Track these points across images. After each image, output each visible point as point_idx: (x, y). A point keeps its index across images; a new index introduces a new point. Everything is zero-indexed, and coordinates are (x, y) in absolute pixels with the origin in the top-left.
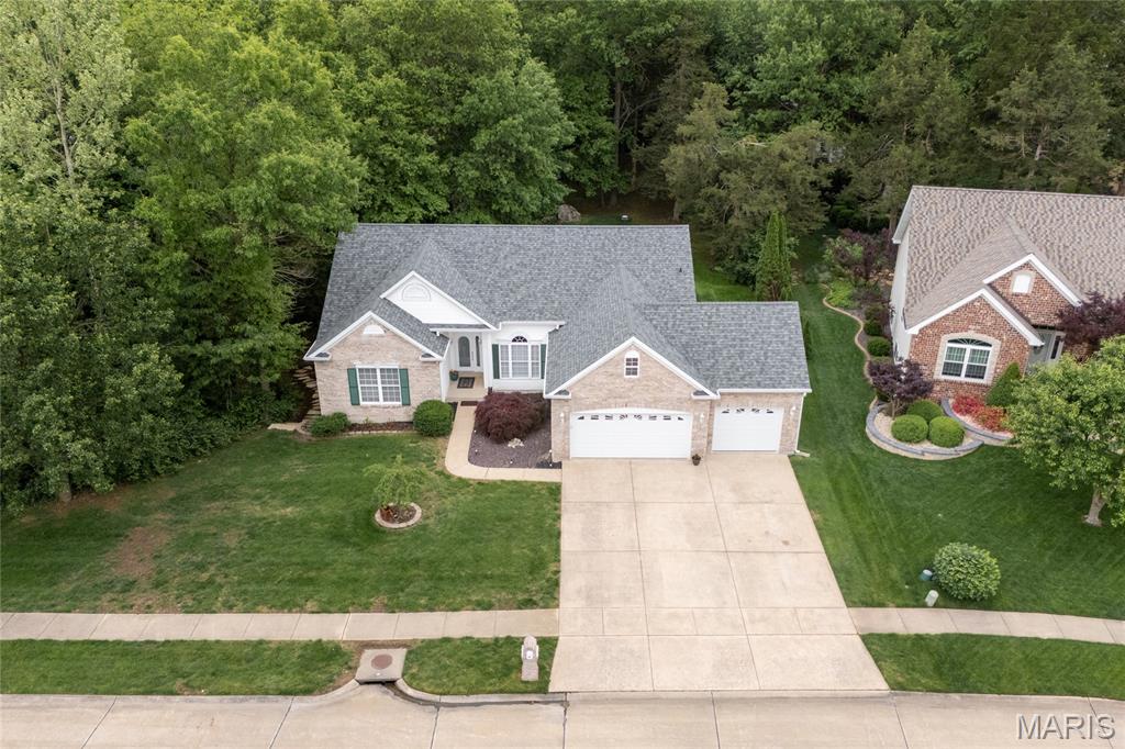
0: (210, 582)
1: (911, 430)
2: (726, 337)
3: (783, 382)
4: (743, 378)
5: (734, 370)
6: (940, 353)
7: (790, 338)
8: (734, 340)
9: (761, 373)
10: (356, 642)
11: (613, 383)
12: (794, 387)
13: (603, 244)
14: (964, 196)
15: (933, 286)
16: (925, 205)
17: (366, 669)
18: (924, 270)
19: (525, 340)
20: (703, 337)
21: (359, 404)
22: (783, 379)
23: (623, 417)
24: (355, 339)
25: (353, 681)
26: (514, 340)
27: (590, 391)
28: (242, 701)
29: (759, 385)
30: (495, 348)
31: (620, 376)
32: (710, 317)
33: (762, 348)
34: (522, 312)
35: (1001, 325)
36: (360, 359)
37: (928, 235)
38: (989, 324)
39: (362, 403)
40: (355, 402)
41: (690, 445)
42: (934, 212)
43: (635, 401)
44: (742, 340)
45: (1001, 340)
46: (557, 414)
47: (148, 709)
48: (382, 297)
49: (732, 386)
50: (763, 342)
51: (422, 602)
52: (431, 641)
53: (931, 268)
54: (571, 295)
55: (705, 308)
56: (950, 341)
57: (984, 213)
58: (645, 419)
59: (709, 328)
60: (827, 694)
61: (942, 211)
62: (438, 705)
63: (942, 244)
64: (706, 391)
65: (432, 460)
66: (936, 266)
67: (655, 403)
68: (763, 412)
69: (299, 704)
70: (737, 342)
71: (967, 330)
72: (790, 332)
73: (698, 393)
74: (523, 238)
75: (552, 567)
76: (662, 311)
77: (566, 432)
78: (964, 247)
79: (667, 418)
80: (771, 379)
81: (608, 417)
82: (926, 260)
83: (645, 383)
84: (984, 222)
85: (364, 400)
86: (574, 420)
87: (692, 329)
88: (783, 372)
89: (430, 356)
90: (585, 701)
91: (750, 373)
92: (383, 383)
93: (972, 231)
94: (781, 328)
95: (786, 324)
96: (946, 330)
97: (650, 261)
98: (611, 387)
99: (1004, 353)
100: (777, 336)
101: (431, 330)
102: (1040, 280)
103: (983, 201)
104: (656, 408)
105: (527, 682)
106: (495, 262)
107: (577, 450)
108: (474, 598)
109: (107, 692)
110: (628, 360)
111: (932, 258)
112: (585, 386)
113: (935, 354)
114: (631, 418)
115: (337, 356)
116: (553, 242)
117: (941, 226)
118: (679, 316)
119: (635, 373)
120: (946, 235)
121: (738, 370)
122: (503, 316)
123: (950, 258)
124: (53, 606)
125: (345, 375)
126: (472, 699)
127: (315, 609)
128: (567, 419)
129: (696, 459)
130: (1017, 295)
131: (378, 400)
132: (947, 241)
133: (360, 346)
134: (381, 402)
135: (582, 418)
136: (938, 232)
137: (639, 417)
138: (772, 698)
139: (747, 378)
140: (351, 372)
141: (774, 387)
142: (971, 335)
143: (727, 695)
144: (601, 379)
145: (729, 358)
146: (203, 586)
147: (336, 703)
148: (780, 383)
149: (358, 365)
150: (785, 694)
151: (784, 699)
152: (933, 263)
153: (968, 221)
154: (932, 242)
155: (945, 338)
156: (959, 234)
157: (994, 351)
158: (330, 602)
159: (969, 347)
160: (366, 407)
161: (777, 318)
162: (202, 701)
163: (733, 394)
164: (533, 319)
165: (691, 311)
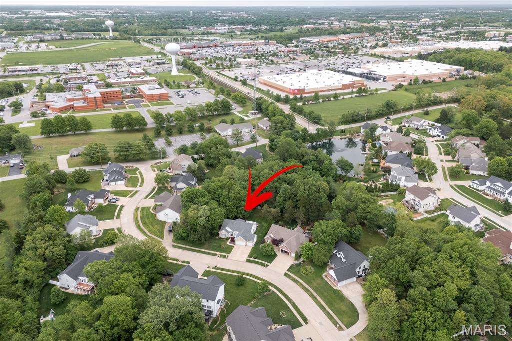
7: (254, 237)
21: (222, 237)
41: (245, 245)
48: (225, 228)
51: (223, 252)
52: (222, 255)
64: (245, 240)
65: (227, 242)
67: (241, 240)
75: (231, 252)
77: (236, 242)
79: (243, 242)
101: (229, 231)
122: (234, 231)
127: (216, 252)
145: (248, 238)
148: (252, 241)
149: (222, 234)
163: (248, 241)
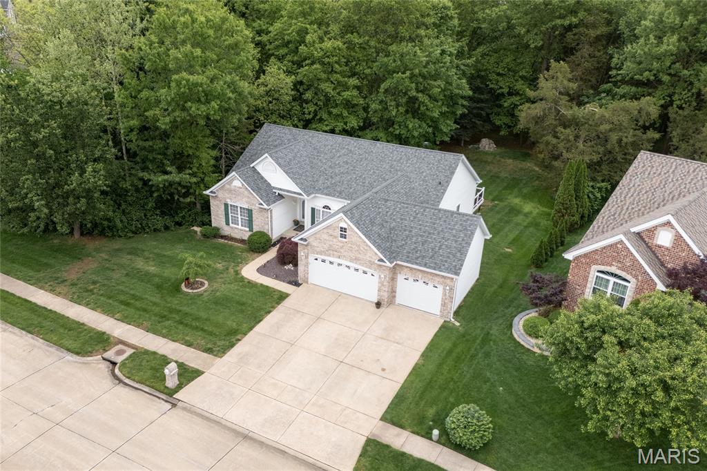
0: (91, 291)
1: (531, 327)
2: (420, 229)
3: (443, 267)
4: (417, 258)
5: (414, 251)
6: (590, 279)
7: (463, 240)
8: (424, 232)
9: (431, 258)
10: (118, 339)
11: (332, 241)
12: (448, 273)
13: (401, 158)
14: (680, 165)
15: (614, 228)
16: (643, 167)
17: (110, 354)
18: (614, 215)
19: (330, 209)
20: (406, 226)
21: (229, 225)
22: (444, 265)
23: (339, 265)
24: (228, 186)
25: (100, 356)
26: (324, 208)
27: (319, 243)
28: (51, 347)
29: (425, 266)
30: (313, 210)
31: (335, 237)
32: (417, 214)
33: (440, 242)
34: (330, 191)
35: (635, 268)
36: (231, 199)
37: (632, 190)
38: (628, 264)
39: (231, 225)
40: (228, 224)
41: (377, 294)
42: (647, 173)
43: (344, 256)
44: (430, 234)
45: (637, 279)
46: (301, 254)
47: (17, 335)
48: (251, 166)
49: (407, 262)
50: (443, 238)
51: (164, 331)
52: (148, 351)
53: (619, 215)
54: (364, 186)
55: (417, 207)
56: (598, 271)
57: (689, 181)
58: (352, 269)
59: (412, 221)
60: (311, 460)
61: (655, 173)
62: (120, 381)
63: (639, 198)
64: (385, 259)
66: (624, 215)
67: (356, 260)
68: (431, 285)
69: (70, 357)
70: (426, 234)
71: (611, 265)
72: (466, 236)
73: (381, 260)
74: (355, 147)
75: (239, 337)
76: (389, 204)
77: (307, 265)
78: (656, 203)
79: (365, 272)
80: (436, 263)
81: (331, 263)
82: (619, 209)
83: (350, 245)
84: (685, 188)
85: (232, 223)
86: (311, 259)
87: (402, 220)
88: (446, 261)
89: (262, 205)
90: (185, 409)
91: (424, 256)
92: (241, 215)
93: (670, 193)
94: (461, 231)
95: (466, 229)
96: (595, 262)
97: (424, 174)
98: (331, 243)
99: (639, 290)
100: (455, 236)
101: (274, 190)
102: (678, 238)
103: (694, 171)
104: (356, 263)
105: (166, 387)
106: (332, 158)
107: (313, 279)
108: (187, 338)
109: (10, 323)
110: (341, 228)
111: (625, 208)
112: (316, 239)
113: (586, 278)
114: (344, 267)
115: (220, 194)
116: (372, 151)
117: (647, 185)
118: (398, 210)
119: (345, 238)
120: (646, 193)
121: (416, 252)
122: (320, 191)
123: (640, 210)
124: (29, 280)
125: (223, 207)
126: (137, 385)
127: (118, 318)
128: (307, 257)
129: (378, 305)
130: (660, 247)
131: (238, 225)
132: (645, 197)
133: (230, 191)
134: (240, 227)
135: (316, 259)
136: (642, 188)
137: (348, 267)
138: (279, 449)
139: (420, 259)
140: (226, 205)
141: (435, 269)
142: (613, 269)
143: (255, 436)
144: (325, 236)
145: (415, 243)
146: (87, 291)
147: (83, 363)
148: (440, 268)
149: (230, 202)
150: (287, 450)
151: (283, 452)
152: (624, 212)
153: (671, 185)
154: (632, 196)
155: (594, 268)
156: (658, 193)
157: (631, 286)
158: (126, 317)
159: (612, 280)
160: (232, 228)
161: (461, 224)
162: (37, 340)
163: (409, 267)
164: (334, 196)
165: (407, 207)
